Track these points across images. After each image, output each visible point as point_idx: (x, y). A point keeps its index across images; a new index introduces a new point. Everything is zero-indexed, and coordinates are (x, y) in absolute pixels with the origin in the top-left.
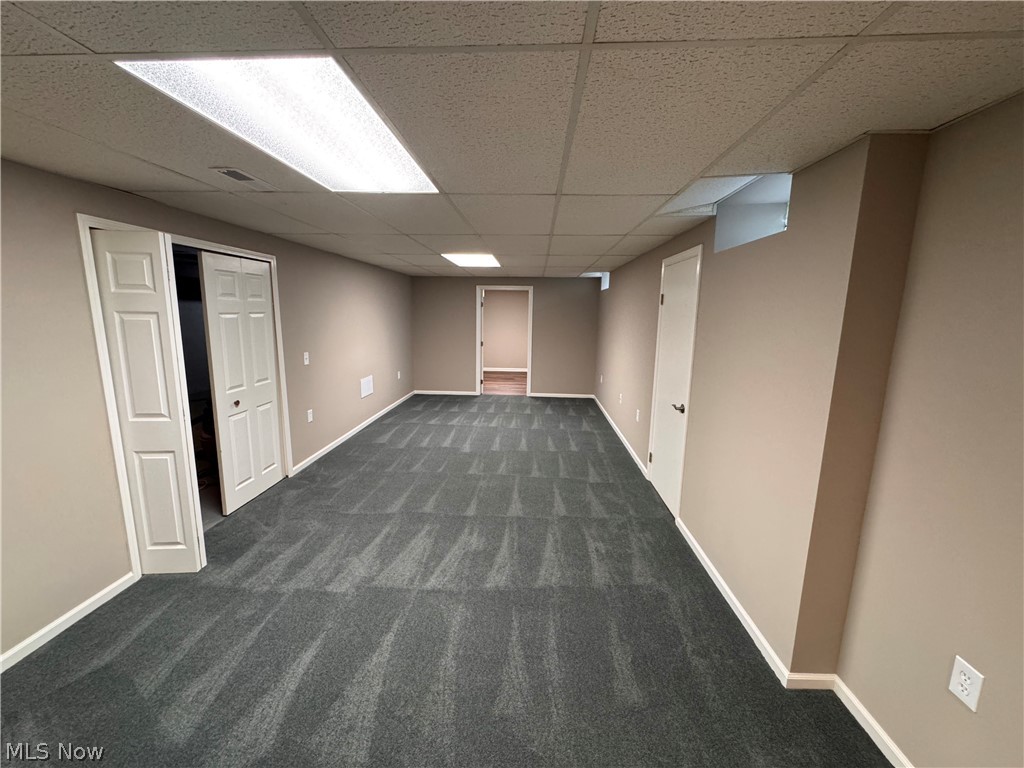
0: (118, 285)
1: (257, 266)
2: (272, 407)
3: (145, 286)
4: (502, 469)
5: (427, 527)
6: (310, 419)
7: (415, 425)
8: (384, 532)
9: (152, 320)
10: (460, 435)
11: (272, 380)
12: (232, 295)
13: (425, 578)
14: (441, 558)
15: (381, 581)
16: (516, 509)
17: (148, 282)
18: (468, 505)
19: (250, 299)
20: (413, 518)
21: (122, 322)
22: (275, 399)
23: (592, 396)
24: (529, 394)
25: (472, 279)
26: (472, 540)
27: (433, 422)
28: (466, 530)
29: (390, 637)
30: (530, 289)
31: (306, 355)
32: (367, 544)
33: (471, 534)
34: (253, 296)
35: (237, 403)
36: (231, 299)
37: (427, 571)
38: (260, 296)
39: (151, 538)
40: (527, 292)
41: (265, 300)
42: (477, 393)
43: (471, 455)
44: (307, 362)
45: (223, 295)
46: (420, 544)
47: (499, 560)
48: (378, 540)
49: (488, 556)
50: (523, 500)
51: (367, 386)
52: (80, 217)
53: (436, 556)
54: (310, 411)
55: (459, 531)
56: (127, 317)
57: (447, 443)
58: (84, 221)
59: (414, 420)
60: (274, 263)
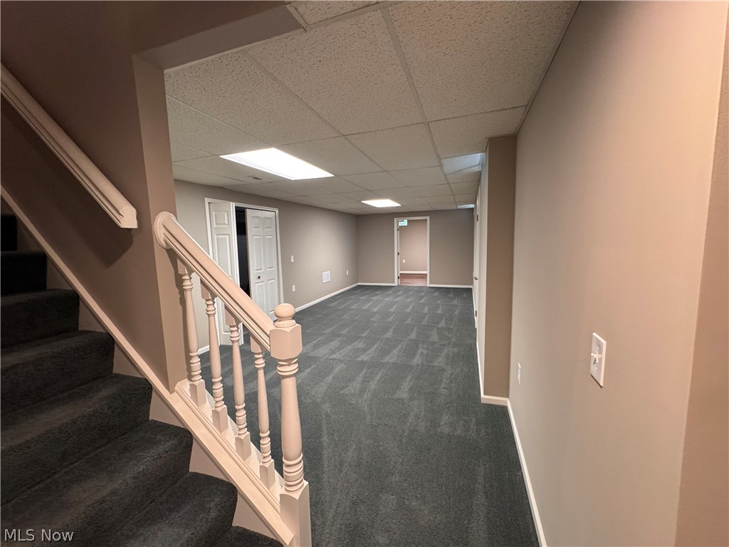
0: (217, 224)
1: (270, 214)
2: (275, 281)
3: (225, 224)
4: (391, 319)
5: (340, 339)
6: (294, 290)
7: (352, 299)
8: (319, 339)
9: (227, 237)
10: (375, 304)
11: (275, 268)
12: (259, 227)
13: (331, 354)
14: (342, 349)
15: (312, 354)
16: (389, 334)
17: (227, 223)
18: (364, 332)
19: (266, 230)
20: (335, 335)
21: (217, 238)
22: (276, 279)
23: (471, 287)
24: (429, 285)
25: (390, 215)
26: (360, 345)
27: (362, 298)
28: (358, 341)
29: (309, 369)
30: (428, 218)
31: (292, 257)
32: (309, 342)
33: (359, 342)
34: (267, 228)
35: (259, 277)
36: (258, 229)
37: (333, 352)
38: (270, 228)
39: (224, 329)
40: (426, 220)
41: (273, 230)
42: (396, 284)
43: (376, 313)
44: (292, 261)
45: (255, 227)
46: (335, 343)
47: (368, 352)
48: (315, 342)
49: (364, 350)
50: (394, 332)
51: (326, 277)
52: (206, 199)
53: (339, 348)
54: (294, 286)
55: (355, 341)
56: (219, 237)
57: (365, 307)
58: (207, 200)
59: (353, 297)
60: (277, 212)
